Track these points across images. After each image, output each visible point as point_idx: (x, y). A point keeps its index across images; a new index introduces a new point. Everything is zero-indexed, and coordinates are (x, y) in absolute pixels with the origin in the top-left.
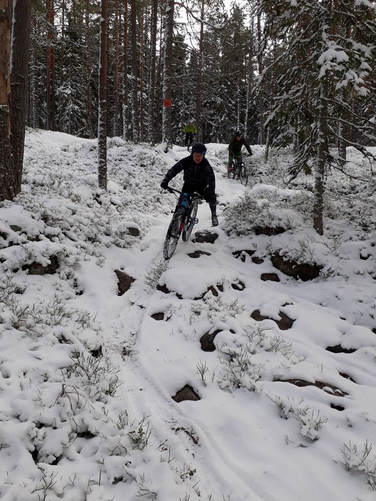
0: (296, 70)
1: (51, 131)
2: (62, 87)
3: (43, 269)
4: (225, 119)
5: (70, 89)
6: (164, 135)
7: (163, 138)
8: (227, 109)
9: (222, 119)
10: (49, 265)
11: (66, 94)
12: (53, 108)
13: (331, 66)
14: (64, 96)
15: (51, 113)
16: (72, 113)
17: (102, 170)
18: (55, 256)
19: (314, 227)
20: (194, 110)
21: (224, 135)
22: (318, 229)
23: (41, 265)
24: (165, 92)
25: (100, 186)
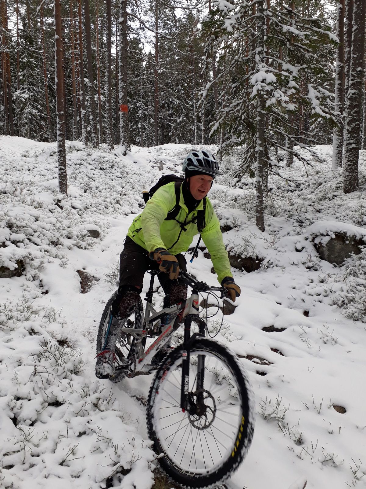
0: (234, 88)
1: (10, 137)
2: (19, 91)
3: (11, 273)
4: (183, 120)
5: (27, 93)
6: (122, 139)
7: (122, 141)
8: (185, 109)
9: (180, 119)
10: (16, 269)
11: (23, 98)
12: (10, 111)
13: (262, 86)
14: (21, 101)
15: (9, 116)
16: (30, 117)
17: (62, 177)
18: (21, 260)
19: (256, 224)
20: (152, 111)
21: (183, 134)
22: (260, 226)
23: (8, 269)
24: (121, 98)
25: (61, 192)
